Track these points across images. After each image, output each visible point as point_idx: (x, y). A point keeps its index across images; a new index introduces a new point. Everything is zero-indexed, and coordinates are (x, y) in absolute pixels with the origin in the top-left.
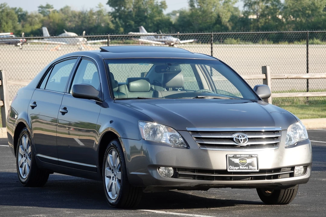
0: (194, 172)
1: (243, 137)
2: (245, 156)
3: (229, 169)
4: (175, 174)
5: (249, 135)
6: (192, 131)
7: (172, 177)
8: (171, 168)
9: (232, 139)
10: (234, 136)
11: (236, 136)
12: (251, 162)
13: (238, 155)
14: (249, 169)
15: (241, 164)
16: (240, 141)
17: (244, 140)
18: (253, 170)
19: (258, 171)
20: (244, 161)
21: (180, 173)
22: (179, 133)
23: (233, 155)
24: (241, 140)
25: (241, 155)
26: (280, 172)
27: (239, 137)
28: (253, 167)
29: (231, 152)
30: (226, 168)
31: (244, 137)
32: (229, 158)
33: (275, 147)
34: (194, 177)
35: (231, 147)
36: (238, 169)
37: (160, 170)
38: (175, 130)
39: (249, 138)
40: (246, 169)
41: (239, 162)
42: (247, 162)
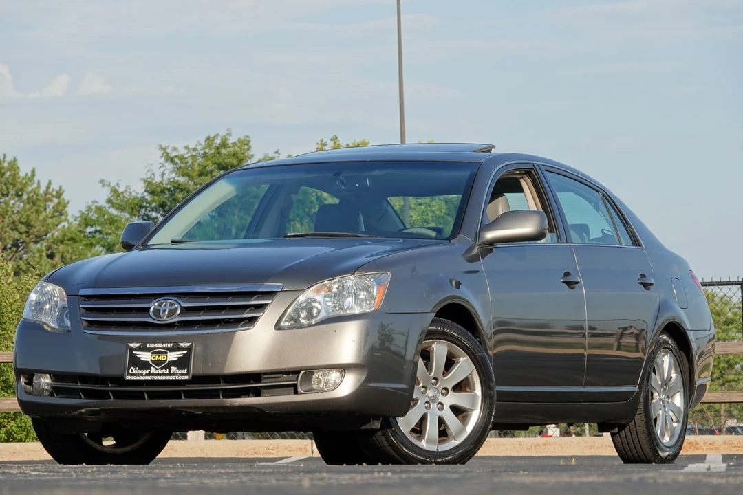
1: (170, 306)
2: (164, 345)
3: (129, 374)
5: (189, 300)
6: (86, 297)
8: (48, 377)
9: (146, 311)
10: (153, 304)
11: (156, 304)
12: (176, 359)
13: (149, 343)
14: (170, 374)
15: (155, 364)
17: (170, 311)
18: (177, 377)
19: (186, 377)
20: (161, 358)
23: (138, 345)
24: (164, 311)
25: (155, 343)
27: (161, 306)
28: (179, 369)
30: (123, 373)
32: (132, 349)
33: (242, 327)
35: (143, 328)
36: (146, 375)
38: (66, 296)
39: (183, 309)
40: (163, 374)
41: (150, 360)
42: (168, 360)
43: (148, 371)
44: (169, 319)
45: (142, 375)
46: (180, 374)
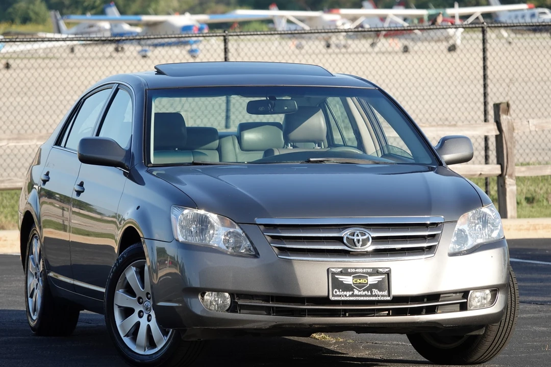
0: (268, 301)
1: (362, 236)
2: (365, 270)
3: (333, 295)
4: (232, 305)
5: (375, 231)
6: (265, 225)
7: (227, 311)
8: (227, 295)
9: (340, 240)
10: (345, 234)
11: (349, 233)
12: (376, 282)
13: (350, 268)
14: (372, 295)
15: (357, 286)
16: (357, 243)
17: (363, 240)
18: (379, 298)
19: (389, 298)
20: (362, 281)
21: (241, 302)
22: (242, 229)
23: (340, 270)
24: (359, 241)
25: (356, 268)
26: (438, 301)
27: (354, 236)
28: (380, 291)
29: (337, 264)
30: (327, 294)
31: (365, 235)
32: (334, 274)
33: (426, 254)
34: (269, 311)
35: (339, 255)
36: (350, 296)
37: (206, 297)
38: (234, 223)
39: (373, 238)
40: (366, 296)
41: (352, 283)
42: (369, 283)
43: (351, 293)
44: (363, 247)
45: (346, 296)
46: (381, 295)
